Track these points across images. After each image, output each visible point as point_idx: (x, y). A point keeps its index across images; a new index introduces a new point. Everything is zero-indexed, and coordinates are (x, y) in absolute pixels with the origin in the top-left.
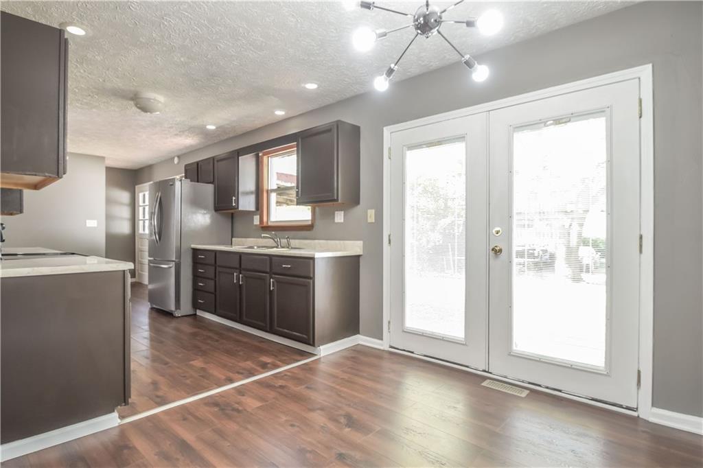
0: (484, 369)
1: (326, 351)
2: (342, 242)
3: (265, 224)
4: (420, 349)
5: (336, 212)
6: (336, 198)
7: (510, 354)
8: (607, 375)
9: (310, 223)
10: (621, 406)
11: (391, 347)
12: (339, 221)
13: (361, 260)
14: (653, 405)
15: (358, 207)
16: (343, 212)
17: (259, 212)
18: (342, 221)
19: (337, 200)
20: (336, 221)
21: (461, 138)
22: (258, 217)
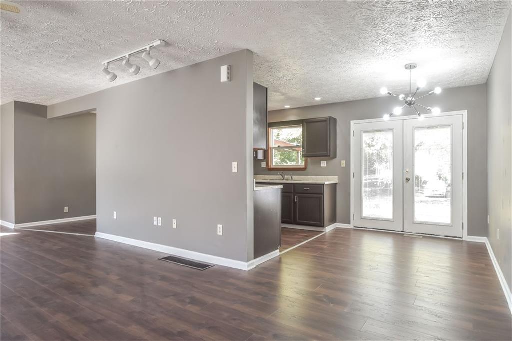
0: (402, 230)
1: (329, 229)
2: (326, 177)
3: (270, 168)
4: (370, 226)
5: (322, 162)
6: (329, 155)
7: (413, 223)
8: (452, 226)
9: (304, 167)
10: (457, 237)
11: (355, 227)
12: (324, 166)
13: (337, 185)
14: (468, 235)
15: (336, 159)
16: (326, 162)
17: (266, 160)
18: (326, 166)
19: (330, 156)
20: (322, 166)
21: (391, 130)
22: (265, 163)
